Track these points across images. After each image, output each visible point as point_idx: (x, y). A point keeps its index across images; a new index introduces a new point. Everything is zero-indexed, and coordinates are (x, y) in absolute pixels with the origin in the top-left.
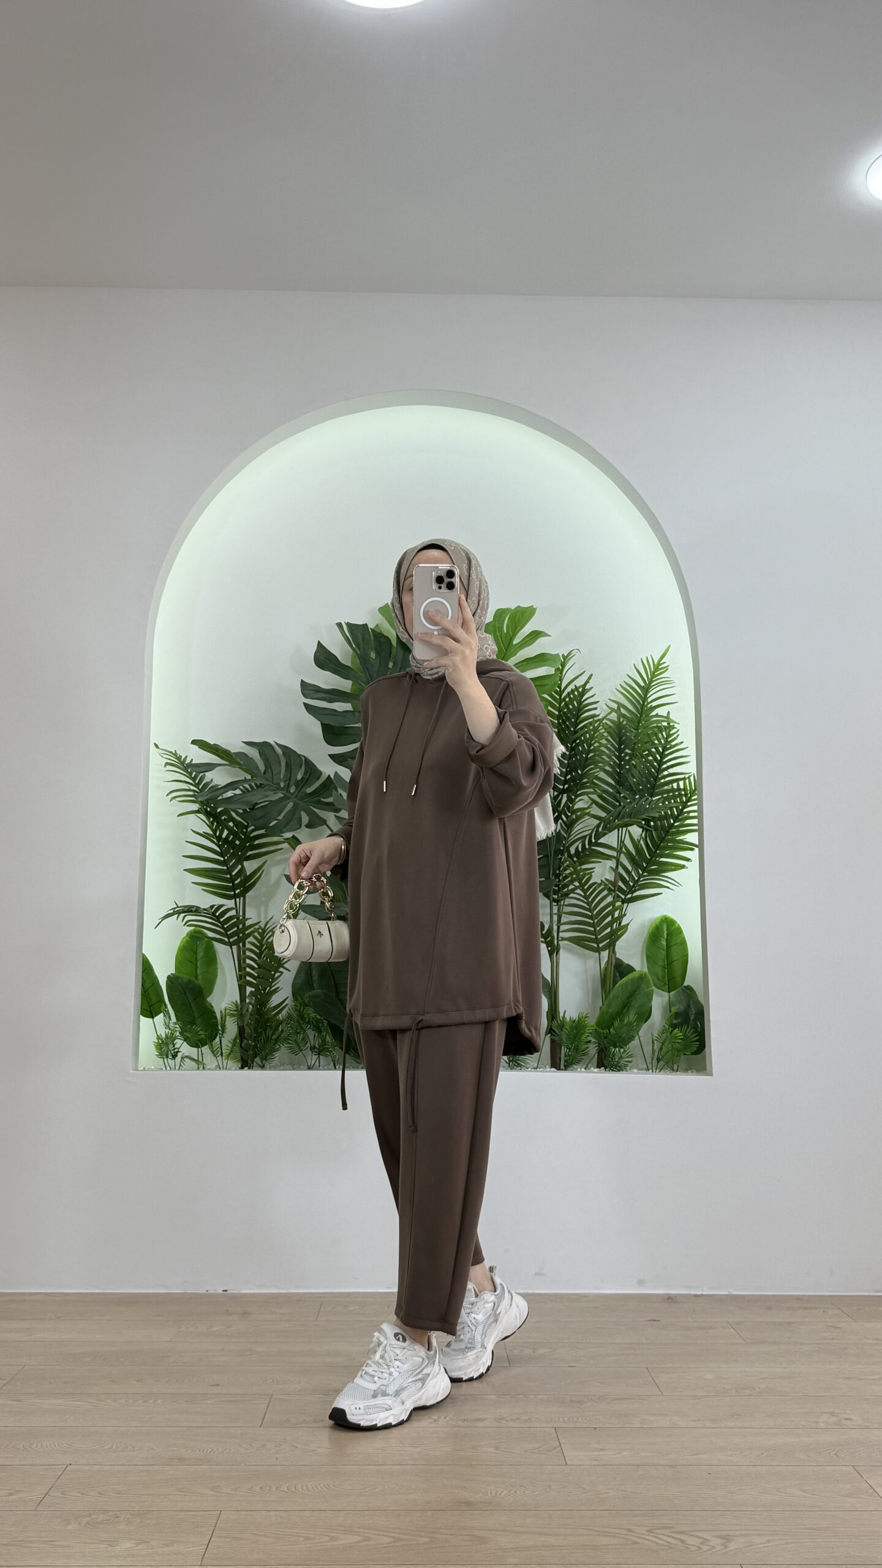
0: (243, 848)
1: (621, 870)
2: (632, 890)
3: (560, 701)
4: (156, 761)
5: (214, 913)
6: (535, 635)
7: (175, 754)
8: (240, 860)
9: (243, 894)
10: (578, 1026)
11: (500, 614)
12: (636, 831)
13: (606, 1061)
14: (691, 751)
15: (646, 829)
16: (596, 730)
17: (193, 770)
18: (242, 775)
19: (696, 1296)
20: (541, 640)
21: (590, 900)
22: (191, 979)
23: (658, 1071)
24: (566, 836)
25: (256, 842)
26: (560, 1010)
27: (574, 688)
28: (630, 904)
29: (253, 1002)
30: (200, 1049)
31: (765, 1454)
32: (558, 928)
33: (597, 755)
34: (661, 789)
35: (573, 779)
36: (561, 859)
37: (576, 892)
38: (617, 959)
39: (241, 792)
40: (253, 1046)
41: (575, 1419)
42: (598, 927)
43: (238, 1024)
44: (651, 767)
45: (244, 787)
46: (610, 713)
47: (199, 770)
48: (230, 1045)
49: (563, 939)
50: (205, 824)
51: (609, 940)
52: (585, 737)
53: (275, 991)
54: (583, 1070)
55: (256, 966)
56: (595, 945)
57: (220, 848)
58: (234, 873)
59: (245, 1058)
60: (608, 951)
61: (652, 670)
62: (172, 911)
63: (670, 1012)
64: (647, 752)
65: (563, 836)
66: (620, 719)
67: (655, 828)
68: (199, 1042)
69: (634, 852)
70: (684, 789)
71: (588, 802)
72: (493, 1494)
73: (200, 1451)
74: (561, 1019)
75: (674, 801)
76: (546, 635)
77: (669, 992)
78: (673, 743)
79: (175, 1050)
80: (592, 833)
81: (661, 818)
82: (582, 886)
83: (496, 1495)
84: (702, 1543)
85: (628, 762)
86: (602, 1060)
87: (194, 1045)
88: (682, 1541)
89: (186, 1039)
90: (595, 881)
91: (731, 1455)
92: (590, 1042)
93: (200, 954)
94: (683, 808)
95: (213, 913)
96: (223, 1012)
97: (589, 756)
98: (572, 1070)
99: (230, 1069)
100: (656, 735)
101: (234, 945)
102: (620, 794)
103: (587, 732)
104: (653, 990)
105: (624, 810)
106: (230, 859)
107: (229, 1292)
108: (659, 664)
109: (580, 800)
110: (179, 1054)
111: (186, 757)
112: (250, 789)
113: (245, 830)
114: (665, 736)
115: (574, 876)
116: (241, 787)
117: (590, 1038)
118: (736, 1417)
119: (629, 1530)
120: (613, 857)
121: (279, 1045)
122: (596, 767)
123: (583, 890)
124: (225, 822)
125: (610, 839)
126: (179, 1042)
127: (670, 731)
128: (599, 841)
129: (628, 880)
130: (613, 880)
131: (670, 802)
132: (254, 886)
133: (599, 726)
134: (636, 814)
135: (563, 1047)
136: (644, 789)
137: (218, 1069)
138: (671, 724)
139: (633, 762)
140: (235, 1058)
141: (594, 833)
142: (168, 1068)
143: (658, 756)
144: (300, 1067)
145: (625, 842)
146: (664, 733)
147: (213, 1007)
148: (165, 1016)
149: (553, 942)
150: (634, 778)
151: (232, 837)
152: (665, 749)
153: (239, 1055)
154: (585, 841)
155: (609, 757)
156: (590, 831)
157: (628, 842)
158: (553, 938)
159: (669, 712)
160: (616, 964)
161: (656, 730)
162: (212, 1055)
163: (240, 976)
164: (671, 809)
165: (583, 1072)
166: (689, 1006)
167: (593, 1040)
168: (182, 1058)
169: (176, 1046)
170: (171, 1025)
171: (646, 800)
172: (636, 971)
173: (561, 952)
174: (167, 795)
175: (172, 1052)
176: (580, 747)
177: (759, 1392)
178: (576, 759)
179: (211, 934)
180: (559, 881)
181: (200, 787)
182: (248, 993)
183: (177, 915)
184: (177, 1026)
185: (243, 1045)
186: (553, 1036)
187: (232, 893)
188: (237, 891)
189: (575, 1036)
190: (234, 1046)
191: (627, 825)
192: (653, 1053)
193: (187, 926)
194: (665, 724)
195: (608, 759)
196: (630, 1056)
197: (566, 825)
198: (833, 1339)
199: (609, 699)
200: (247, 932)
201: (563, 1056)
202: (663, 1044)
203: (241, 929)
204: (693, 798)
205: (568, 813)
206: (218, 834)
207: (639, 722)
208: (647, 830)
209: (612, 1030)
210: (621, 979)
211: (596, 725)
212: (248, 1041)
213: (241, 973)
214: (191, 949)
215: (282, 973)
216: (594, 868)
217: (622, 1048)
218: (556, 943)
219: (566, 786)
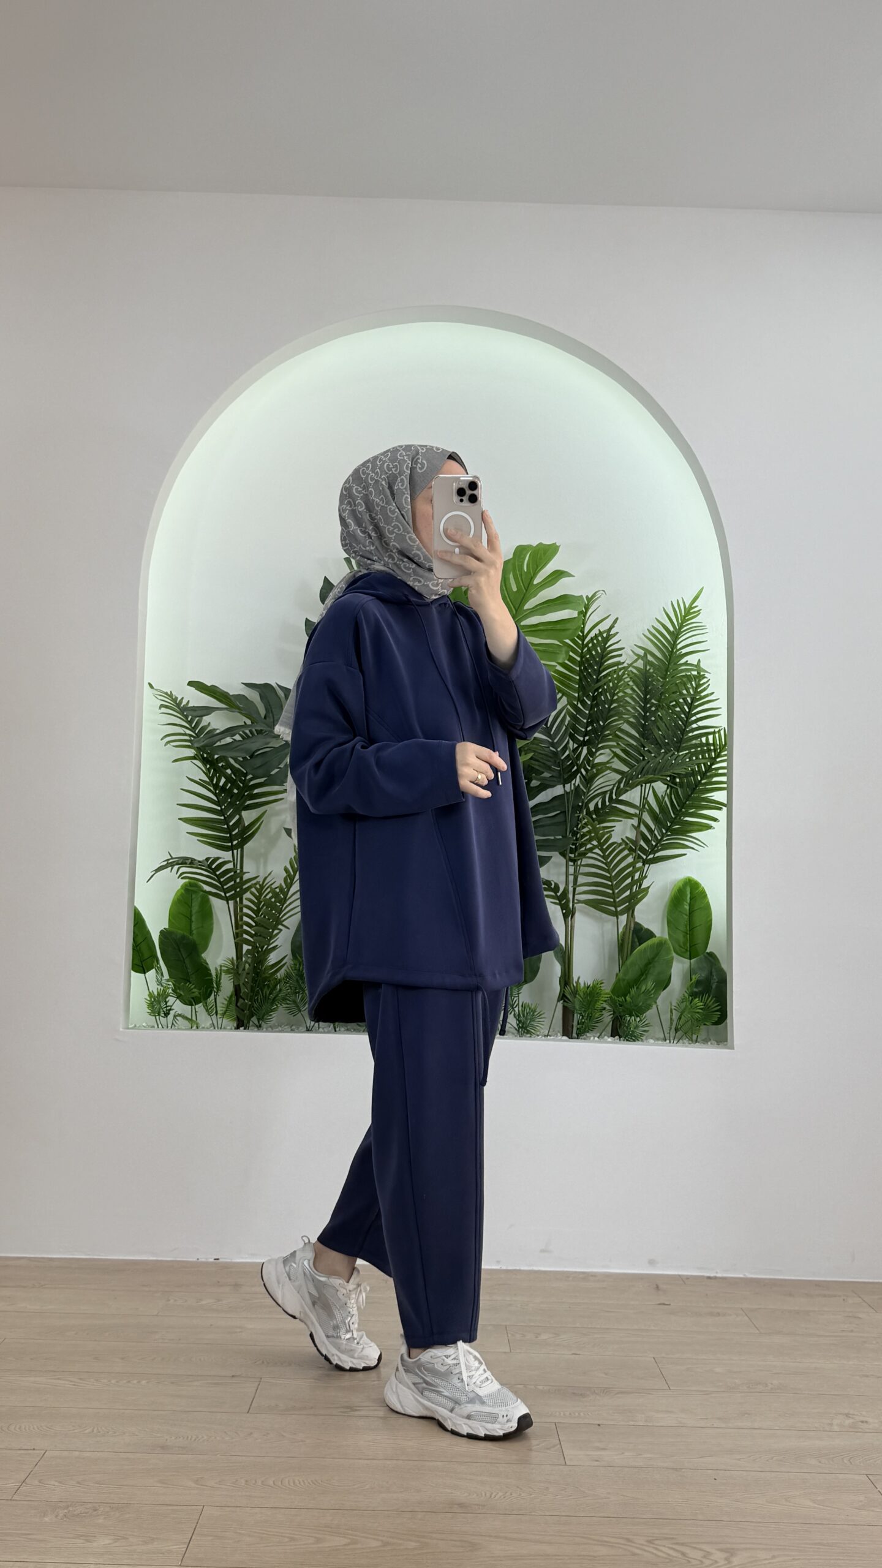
0: (241, 796)
1: (643, 828)
2: (653, 852)
3: (583, 646)
4: (150, 703)
5: (211, 866)
6: (558, 575)
7: (170, 695)
8: (238, 811)
9: (241, 846)
10: (592, 993)
11: (520, 551)
12: (660, 787)
13: (620, 1030)
14: (722, 703)
15: (671, 784)
16: (620, 678)
17: (189, 714)
18: (241, 720)
19: (709, 1278)
20: (564, 581)
21: (609, 860)
22: (185, 933)
23: (675, 1042)
24: (585, 791)
25: (256, 791)
26: (574, 976)
27: (598, 632)
28: (651, 865)
29: (249, 961)
30: (193, 1007)
31: (774, 1459)
32: (574, 890)
33: (622, 706)
34: (689, 743)
35: (594, 731)
36: (579, 816)
37: (594, 851)
38: (637, 924)
39: (241, 739)
40: (250, 1005)
41: (577, 1414)
42: (617, 889)
43: (234, 982)
44: (678, 719)
45: (243, 732)
46: (636, 661)
47: (195, 714)
48: (226, 1002)
49: (579, 902)
50: (201, 771)
51: (627, 904)
52: (608, 686)
53: (274, 948)
54: (596, 1039)
55: (254, 924)
56: (613, 909)
57: (216, 796)
58: (231, 824)
59: (241, 1018)
60: (626, 915)
61: (683, 614)
62: (166, 863)
63: (691, 980)
64: (674, 703)
65: (583, 790)
66: (646, 667)
67: (681, 785)
68: (192, 1000)
69: (657, 810)
70: (714, 744)
71: (609, 755)
72: (488, 1495)
73: (184, 1438)
74: (575, 985)
75: (702, 756)
76: (569, 575)
77: (690, 959)
78: (703, 694)
79: (168, 1008)
80: (613, 788)
81: (687, 775)
82: (600, 846)
83: (491, 1497)
84: (704, 1557)
85: (654, 713)
86: (617, 1029)
87: (188, 1003)
88: (683, 1554)
89: (179, 997)
90: (615, 841)
91: (739, 1459)
92: (604, 1009)
93: (195, 908)
94: (712, 764)
95: (208, 865)
96: (219, 969)
97: (612, 707)
98: (585, 1039)
99: (225, 1028)
100: (685, 684)
101: (231, 900)
102: (644, 747)
103: (610, 681)
104: (672, 958)
105: (648, 766)
106: (227, 809)
107: (221, 1260)
108: (691, 608)
109: (601, 754)
110: (171, 1012)
111: (183, 698)
112: (251, 735)
113: (243, 778)
114: (694, 685)
115: (593, 835)
116: (241, 733)
117: (605, 1005)
118: (746, 1415)
119: (628, 1540)
120: (635, 815)
121: (277, 1005)
122: (620, 718)
123: (601, 850)
124: (223, 770)
125: (633, 795)
126: (171, 1000)
127: (700, 680)
128: (620, 798)
129: (650, 838)
130: (634, 839)
131: (697, 758)
132: (253, 837)
133: (624, 674)
134: (661, 770)
135: (575, 1015)
136: (670, 743)
137: (213, 1028)
138: (702, 673)
139: (659, 713)
140: (231, 1016)
141: (615, 788)
142: (160, 1026)
143: (686, 707)
144: (298, 1028)
145: (648, 799)
146: (693, 683)
147: (207, 964)
148: (157, 972)
149: (568, 905)
150: (659, 730)
151: (229, 785)
152: (694, 700)
153: (234, 1013)
154: (605, 797)
155: (634, 708)
156: (611, 787)
157: (651, 799)
158: (568, 901)
159: (699, 661)
160: (634, 928)
161: (684, 679)
162: (206, 1013)
163: (237, 934)
164: (699, 766)
165: (596, 1042)
166: (711, 973)
167: (608, 1008)
168: (175, 1016)
169: (168, 1004)
170: (163, 981)
171: (672, 755)
172: (655, 937)
173: (577, 915)
174: (162, 739)
175: (164, 1009)
176: (602, 697)
177: (772, 1389)
178: (598, 709)
179: (207, 888)
180: (577, 839)
181: (197, 732)
182: (244, 952)
183: (170, 868)
184: (170, 983)
185: (239, 1004)
186: (566, 1004)
187: (230, 844)
188: (235, 842)
189: (589, 1003)
190: (230, 1003)
191: (651, 781)
192: (671, 1024)
193: (182, 878)
194: (695, 673)
195: (633, 711)
196: (646, 1025)
197: (585, 780)
198: (852, 1331)
199: (635, 645)
200: (244, 887)
201: (575, 1023)
202: (682, 1013)
203: (238, 883)
204: (722, 754)
205: (587, 767)
206: (214, 782)
207: (667, 671)
208: (672, 787)
209: (628, 998)
210: (640, 945)
211: (620, 673)
212: (244, 1000)
213: (237, 931)
214: (186, 903)
215: (281, 930)
216: (615, 826)
217: (637, 1016)
218: (571, 905)
219: (587, 738)
